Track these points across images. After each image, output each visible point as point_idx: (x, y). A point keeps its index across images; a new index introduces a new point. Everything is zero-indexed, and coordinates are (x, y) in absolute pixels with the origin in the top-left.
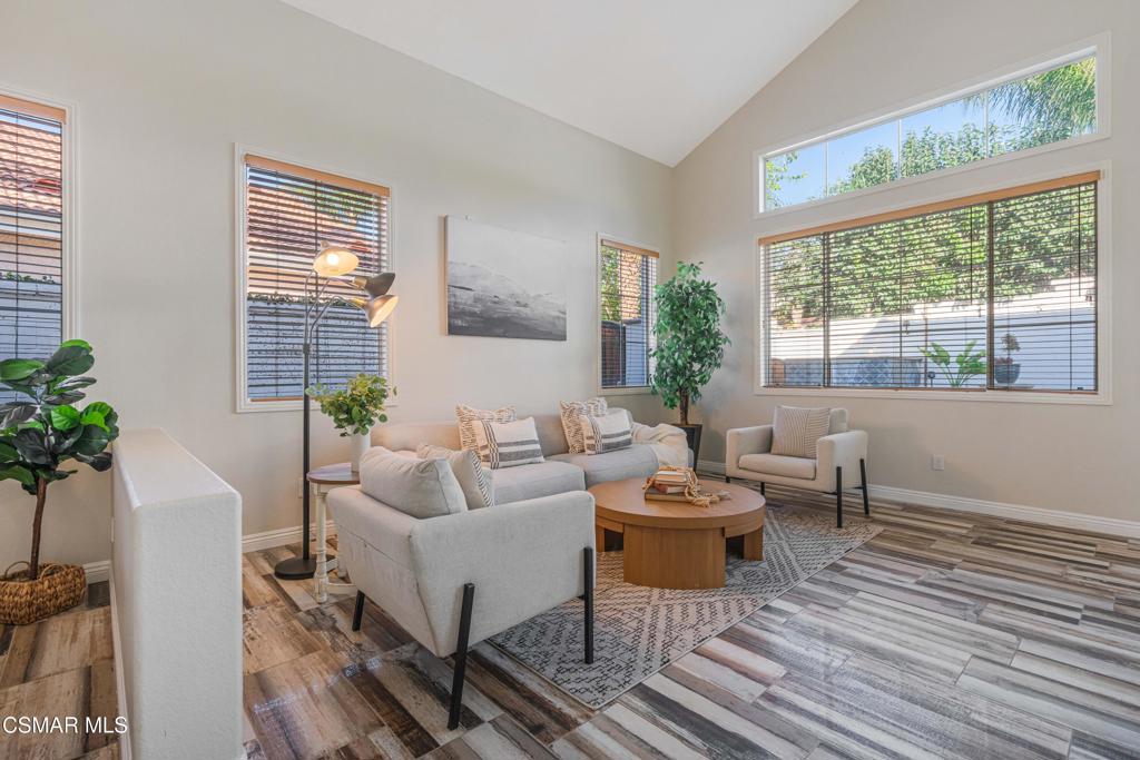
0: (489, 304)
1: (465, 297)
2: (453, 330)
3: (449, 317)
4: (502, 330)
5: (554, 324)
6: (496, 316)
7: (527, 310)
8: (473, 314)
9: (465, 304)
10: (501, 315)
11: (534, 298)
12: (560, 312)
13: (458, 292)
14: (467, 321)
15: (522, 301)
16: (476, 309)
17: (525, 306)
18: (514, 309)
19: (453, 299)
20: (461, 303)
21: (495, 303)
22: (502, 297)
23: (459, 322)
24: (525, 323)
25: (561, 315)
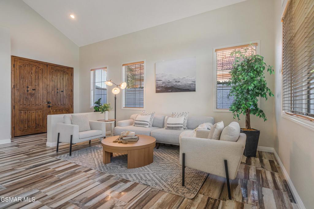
0: (167, 83)
1: (160, 83)
2: (157, 92)
3: (156, 88)
4: (171, 90)
5: (190, 86)
6: (169, 86)
7: (179, 83)
8: (162, 87)
9: (160, 84)
10: (171, 86)
11: (182, 79)
12: (193, 82)
13: (158, 82)
14: (161, 89)
15: (178, 81)
16: (163, 85)
17: (179, 82)
18: (175, 84)
19: (157, 84)
20: (159, 84)
21: (168, 83)
22: (171, 81)
23: (158, 89)
24: (179, 87)
25: (193, 83)
